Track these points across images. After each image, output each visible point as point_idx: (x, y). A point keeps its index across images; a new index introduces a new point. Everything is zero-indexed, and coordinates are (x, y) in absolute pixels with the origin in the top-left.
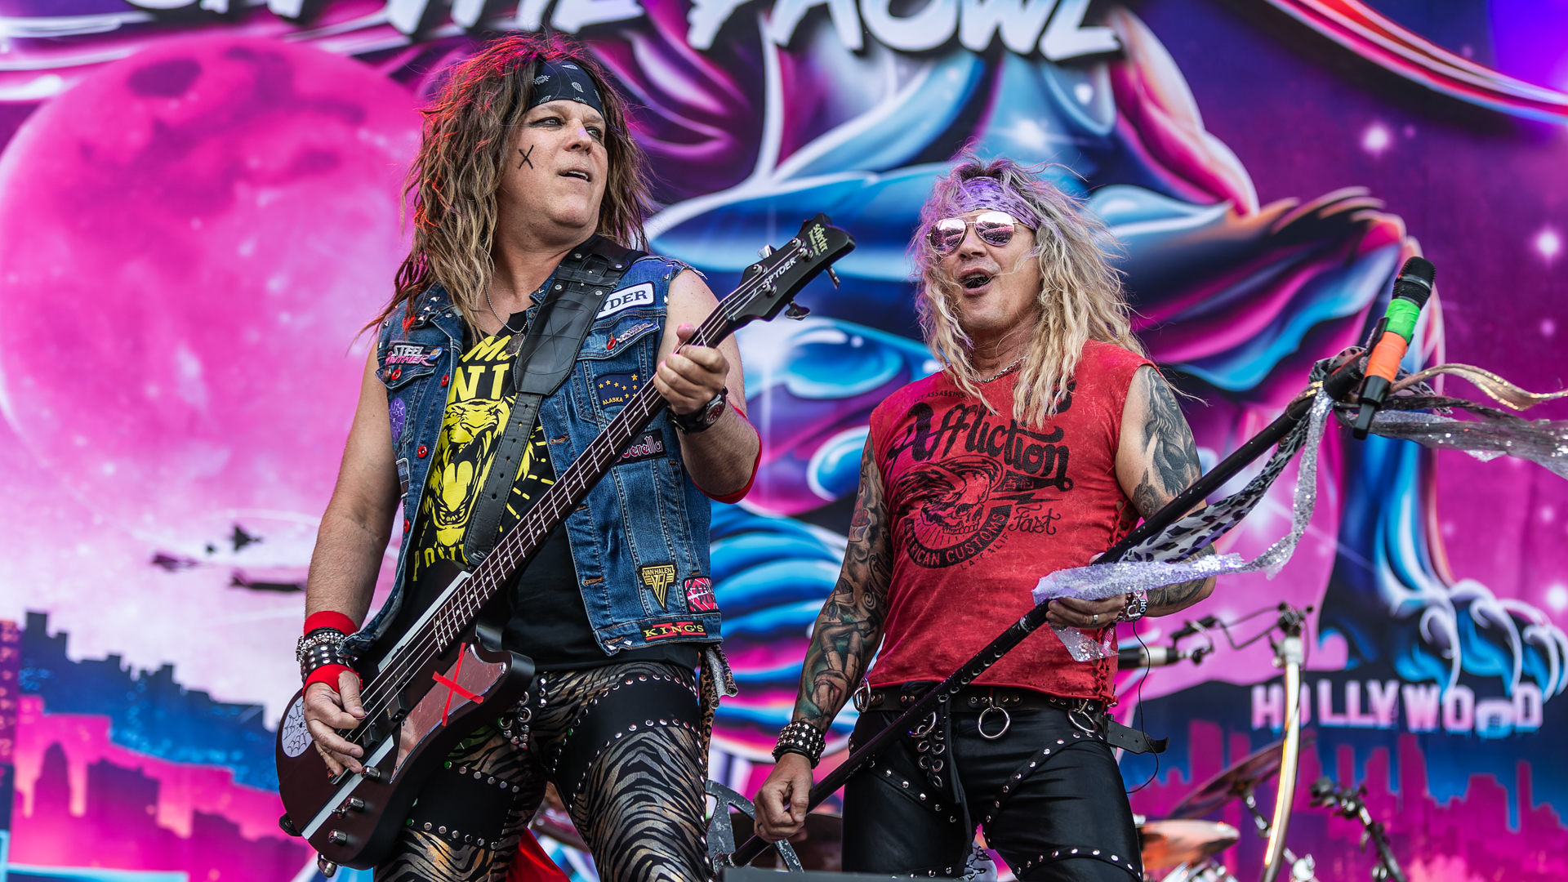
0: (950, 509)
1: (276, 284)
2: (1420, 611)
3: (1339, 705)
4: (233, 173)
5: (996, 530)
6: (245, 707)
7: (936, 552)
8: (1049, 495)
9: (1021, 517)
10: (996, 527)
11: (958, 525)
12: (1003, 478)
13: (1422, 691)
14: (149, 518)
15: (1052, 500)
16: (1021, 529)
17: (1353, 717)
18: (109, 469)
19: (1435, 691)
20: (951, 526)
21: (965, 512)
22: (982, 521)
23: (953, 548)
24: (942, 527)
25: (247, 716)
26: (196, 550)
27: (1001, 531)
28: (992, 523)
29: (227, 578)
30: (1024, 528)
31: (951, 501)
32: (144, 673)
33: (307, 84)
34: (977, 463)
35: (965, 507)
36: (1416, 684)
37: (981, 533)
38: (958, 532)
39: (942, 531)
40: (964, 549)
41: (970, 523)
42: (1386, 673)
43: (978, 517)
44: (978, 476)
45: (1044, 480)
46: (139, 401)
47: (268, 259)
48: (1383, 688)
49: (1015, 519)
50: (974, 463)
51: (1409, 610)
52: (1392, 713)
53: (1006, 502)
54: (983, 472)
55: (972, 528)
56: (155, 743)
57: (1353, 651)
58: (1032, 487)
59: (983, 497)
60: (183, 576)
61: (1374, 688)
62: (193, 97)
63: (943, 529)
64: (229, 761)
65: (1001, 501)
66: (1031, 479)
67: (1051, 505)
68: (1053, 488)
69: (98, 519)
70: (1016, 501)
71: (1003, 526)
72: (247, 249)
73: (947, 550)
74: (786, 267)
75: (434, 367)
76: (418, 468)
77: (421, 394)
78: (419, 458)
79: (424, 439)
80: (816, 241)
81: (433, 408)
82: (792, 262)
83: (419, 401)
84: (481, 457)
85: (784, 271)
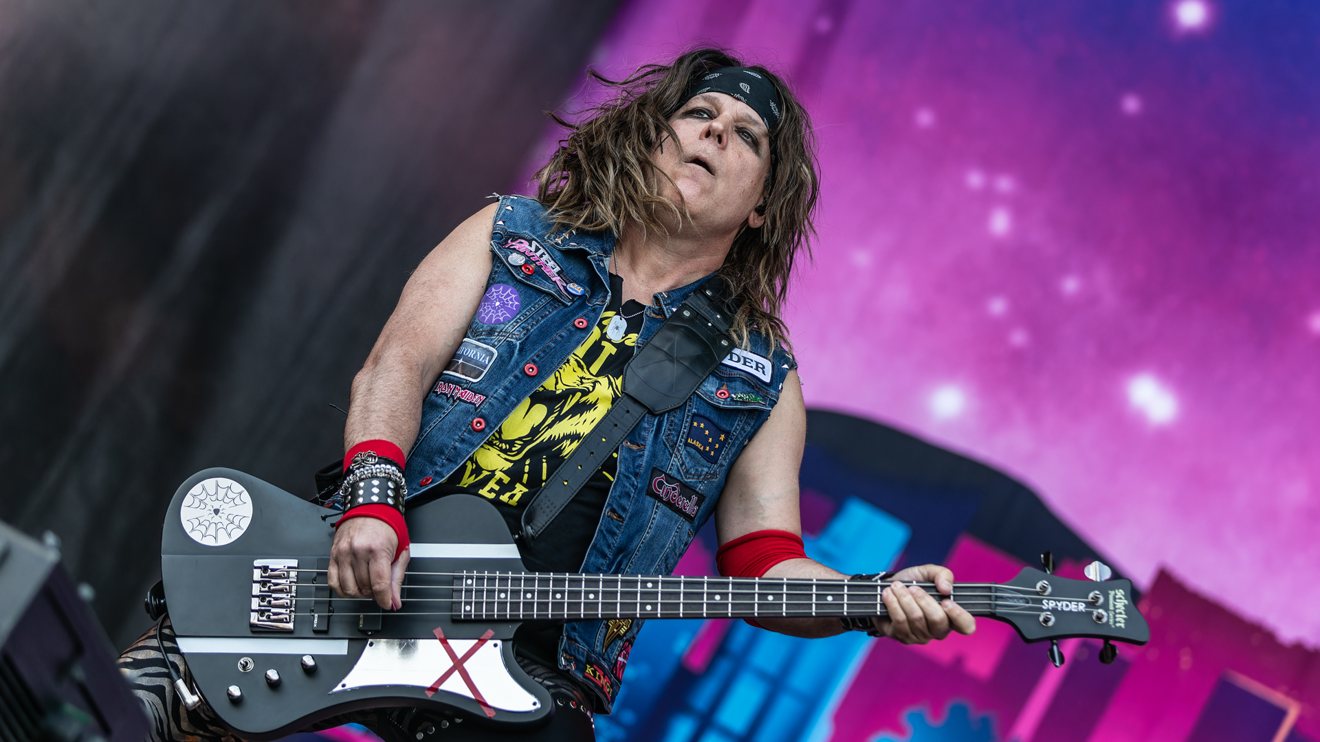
74: (1073, 607)
75: (571, 301)
76: (519, 382)
77: (547, 313)
78: (523, 372)
79: (537, 359)
80: (1115, 605)
81: (559, 339)
82: (1082, 607)
83: (542, 318)
84: (560, 411)
85: (1068, 609)
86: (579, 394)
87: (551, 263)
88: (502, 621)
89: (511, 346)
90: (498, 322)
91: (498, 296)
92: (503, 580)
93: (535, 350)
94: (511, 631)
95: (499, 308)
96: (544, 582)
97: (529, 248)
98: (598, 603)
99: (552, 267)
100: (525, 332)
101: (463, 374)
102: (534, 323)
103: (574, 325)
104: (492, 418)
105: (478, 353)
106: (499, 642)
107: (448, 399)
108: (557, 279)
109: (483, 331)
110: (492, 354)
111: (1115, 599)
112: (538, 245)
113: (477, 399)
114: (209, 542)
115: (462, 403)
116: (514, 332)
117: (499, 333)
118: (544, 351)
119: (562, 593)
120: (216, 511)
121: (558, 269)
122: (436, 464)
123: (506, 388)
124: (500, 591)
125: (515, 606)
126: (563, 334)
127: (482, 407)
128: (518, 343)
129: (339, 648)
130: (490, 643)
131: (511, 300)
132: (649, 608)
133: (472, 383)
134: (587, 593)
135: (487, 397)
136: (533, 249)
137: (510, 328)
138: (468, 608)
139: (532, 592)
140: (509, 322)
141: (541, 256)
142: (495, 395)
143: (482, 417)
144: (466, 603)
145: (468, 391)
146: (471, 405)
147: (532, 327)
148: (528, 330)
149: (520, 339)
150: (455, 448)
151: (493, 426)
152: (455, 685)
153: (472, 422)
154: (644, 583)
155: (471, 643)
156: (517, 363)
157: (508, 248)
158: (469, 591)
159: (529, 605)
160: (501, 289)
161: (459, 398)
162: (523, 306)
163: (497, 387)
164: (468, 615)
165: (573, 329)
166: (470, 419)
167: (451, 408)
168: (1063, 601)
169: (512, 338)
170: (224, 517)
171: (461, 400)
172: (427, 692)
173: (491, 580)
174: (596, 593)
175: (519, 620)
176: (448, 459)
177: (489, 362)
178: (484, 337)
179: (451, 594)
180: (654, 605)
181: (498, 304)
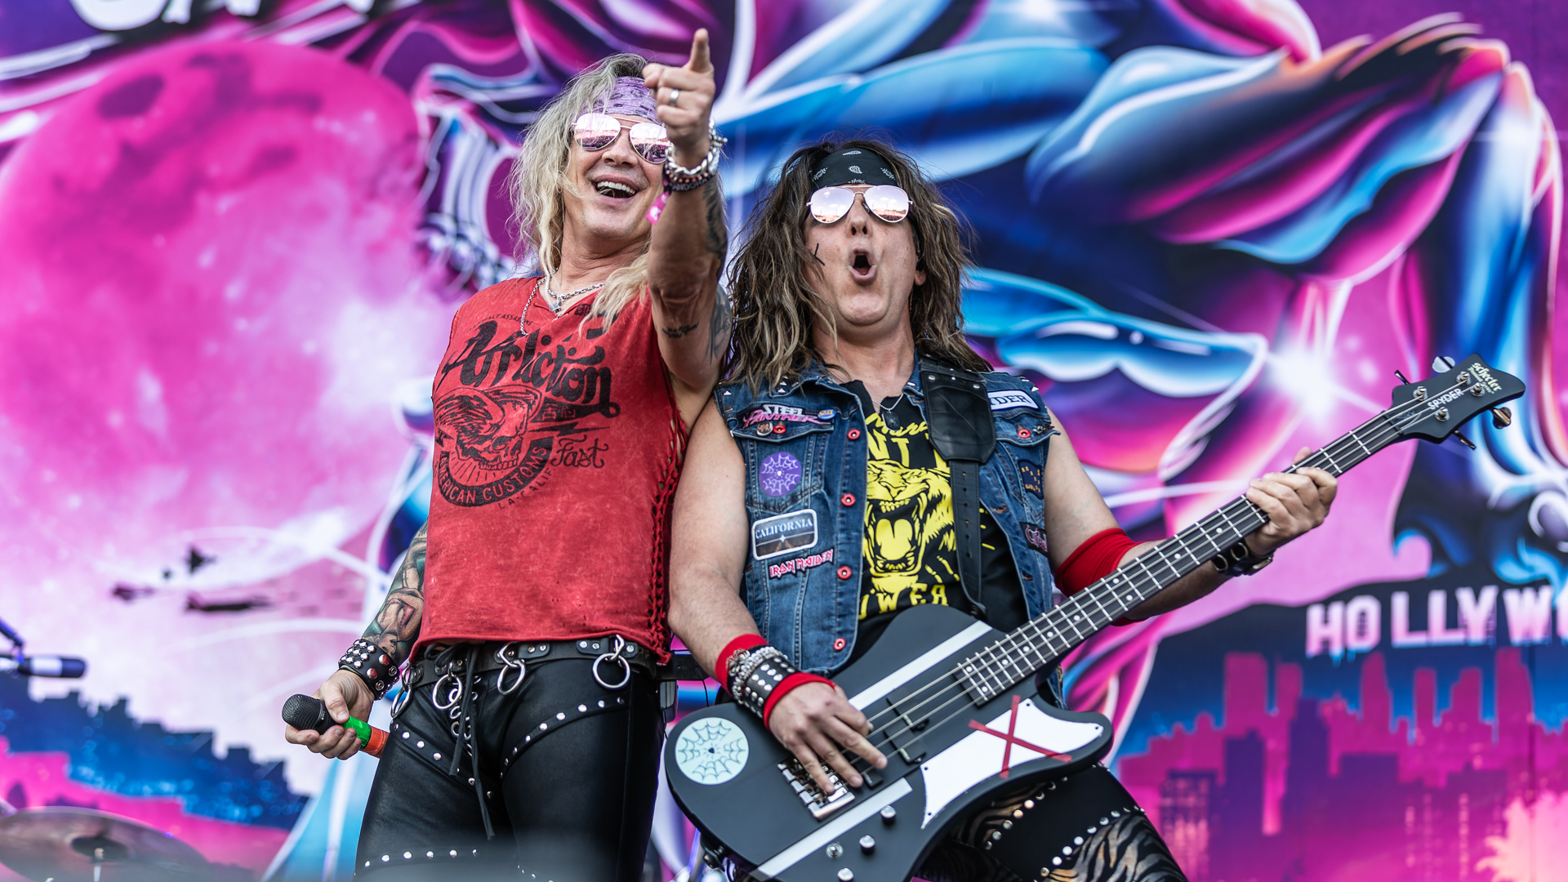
0: (488, 443)
1: (234, 291)
2: (1529, 499)
3: (1418, 620)
4: (196, 183)
5: (537, 465)
6: (195, 735)
7: (472, 489)
8: (593, 424)
9: (564, 450)
10: (537, 462)
11: (495, 460)
12: (541, 406)
13: (1529, 594)
14: (110, 549)
15: (598, 429)
16: (565, 463)
17: (1438, 633)
18: (74, 501)
19: (1546, 593)
20: (488, 461)
21: (503, 446)
22: (522, 456)
23: (490, 485)
24: (478, 462)
25: (198, 744)
26: (152, 578)
27: (543, 467)
28: (533, 458)
29: (181, 601)
30: (568, 462)
31: (488, 433)
32: (101, 708)
33: (265, 81)
34: (520, 393)
35: (502, 439)
36: (1520, 587)
37: (521, 469)
38: (495, 467)
39: (478, 467)
40: (503, 486)
41: (508, 458)
42: (1480, 575)
43: (517, 452)
44: (517, 406)
45: (586, 407)
46: (103, 432)
47: (227, 267)
48: (1477, 596)
49: (558, 452)
50: (517, 393)
51: (1512, 499)
52: (1487, 626)
53: (546, 434)
54: (523, 403)
55: (511, 463)
56: (109, 778)
57: (1438, 553)
58: (573, 416)
59: (521, 428)
60: (141, 605)
61: (1465, 596)
62: (157, 112)
63: (479, 464)
64: (179, 791)
65: (541, 432)
66: (572, 407)
67: (597, 434)
68: (598, 415)
69: (64, 553)
70: (558, 433)
71: (545, 461)
72: (206, 259)
73: (482, 487)
74: (1452, 396)
75: (832, 424)
76: (848, 517)
77: (822, 448)
78: (844, 507)
79: (845, 488)
80: (1481, 377)
81: (848, 458)
82: (1459, 392)
83: (822, 454)
84: (918, 517)
85: (1451, 400)
86: (923, 495)
87: (792, 411)
88: (1020, 682)
89: (819, 497)
90: (792, 487)
91: (774, 467)
92: (997, 651)
93: (837, 482)
94: (1031, 686)
95: (784, 476)
96: (1030, 632)
97: (765, 413)
98: (1086, 620)
99: (795, 413)
100: (819, 477)
101: (795, 546)
102: (819, 463)
103: (850, 440)
104: (851, 561)
105: (797, 522)
106: (1028, 701)
107: (795, 575)
108: (806, 418)
109: (786, 503)
110: (810, 515)
111: (1477, 372)
112: (770, 406)
113: (828, 556)
114: (724, 778)
115: (813, 569)
116: (811, 484)
117: (801, 494)
118: (846, 477)
119: (1051, 630)
120: (712, 751)
121: (800, 411)
122: (832, 627)
123: (842, 531)
124: (1000, 660)
125: (1021, 663)
126: (848, 452)
127: (835, 558)
128: (822, 490)
129: (902, 788)
130: (1022, 706)
131: (788, 462)
132: (1129, 598)
133: (811, 549)
134: (1071, 618)
135: (833, 548)
136: (770, 412)
137: (806, 484)
138: (985, 689)
139: (1027, 644)
140: (801, 480)
141: (780, 412)
142: (839, 542)
143: (842, 565)
144: (981, 686)
145: (812, 557)
146: (825, 565)
147: (821, 468)
148: (820, 473)
149: (821, 486)
150: (840, 604)
151: (857, 566)
152: (1020, 756)
153: (837, 575)
154: (1111, 583)
155: (1008, 715)
156: (834, 504)
157: (749, 426)
158: (975, 677)
159: (1032, 656)
160: (772, 460)
161: (807, 568)
162: (800, 459)
163: (834, 536)
164: (989, 694)
165: (852, 443)
166: (834, 574)
167: (806, 579)
168: (1442, 395)
169: (814, 490)
170: (722, 750)
171: (810, 568)
172: (1002, 775)
173: (987, 657)
174: (1079, 613)
175: (1033, 673)
176: (840, 616)
177: (812, 522)
178: (791, 507)
179: (961, 687)
180: (1132, 593)
181: (779, 473)
